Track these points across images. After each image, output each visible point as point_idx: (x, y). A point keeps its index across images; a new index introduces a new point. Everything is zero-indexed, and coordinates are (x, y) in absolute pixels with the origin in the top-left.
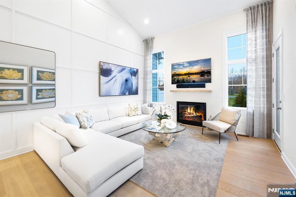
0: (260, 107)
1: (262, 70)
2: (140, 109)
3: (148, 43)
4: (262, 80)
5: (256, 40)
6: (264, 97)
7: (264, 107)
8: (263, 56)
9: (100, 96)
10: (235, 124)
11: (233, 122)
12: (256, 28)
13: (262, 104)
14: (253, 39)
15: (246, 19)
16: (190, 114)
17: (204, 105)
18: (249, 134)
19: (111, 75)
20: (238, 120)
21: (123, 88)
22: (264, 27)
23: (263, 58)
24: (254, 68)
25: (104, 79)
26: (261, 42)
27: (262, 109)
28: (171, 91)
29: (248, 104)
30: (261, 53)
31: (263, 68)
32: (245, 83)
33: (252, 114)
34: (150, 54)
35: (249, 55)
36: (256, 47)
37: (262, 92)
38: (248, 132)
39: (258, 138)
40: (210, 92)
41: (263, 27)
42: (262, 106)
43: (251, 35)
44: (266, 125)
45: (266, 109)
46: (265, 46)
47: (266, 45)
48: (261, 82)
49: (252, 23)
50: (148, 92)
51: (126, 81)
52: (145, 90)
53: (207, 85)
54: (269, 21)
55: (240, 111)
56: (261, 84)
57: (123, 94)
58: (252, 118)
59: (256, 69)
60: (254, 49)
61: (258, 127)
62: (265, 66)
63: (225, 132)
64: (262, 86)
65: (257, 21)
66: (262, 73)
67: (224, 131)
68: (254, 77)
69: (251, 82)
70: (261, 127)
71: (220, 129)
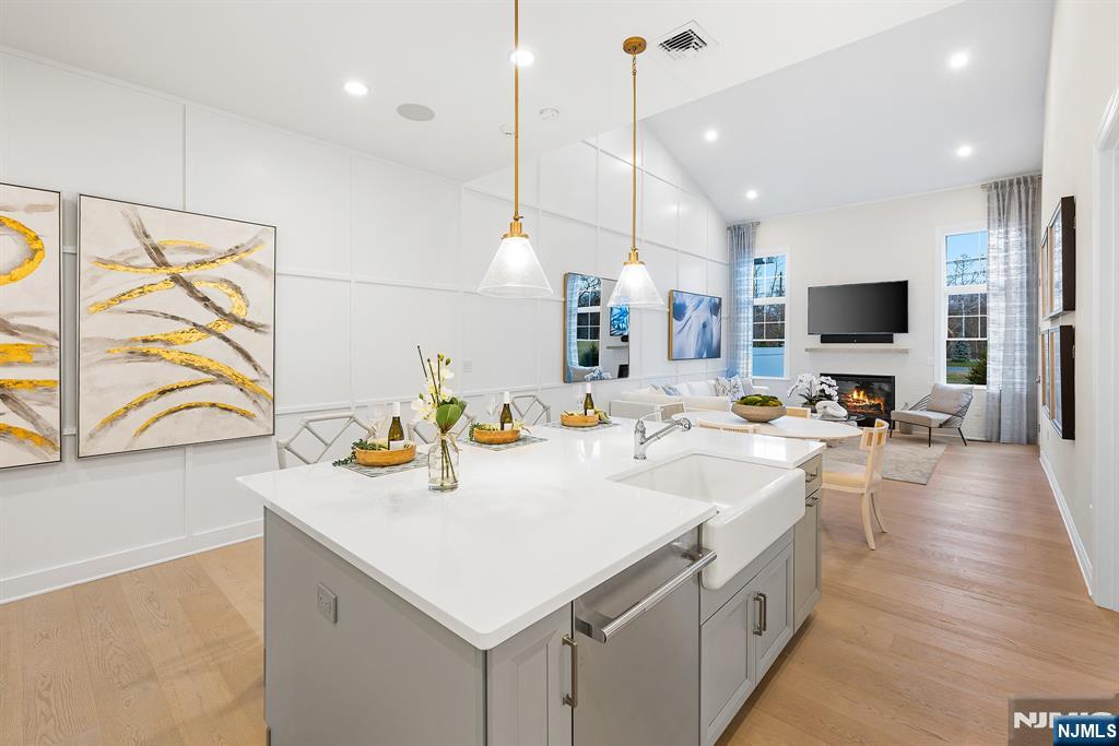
0: (1014, 384)
1: (1019, 309)
2: (741, 389)
3: (739, 235)
4: (1018, 329)
5: (1006, 251)
6: (1022, 364)
7: (1022, 383)
8: (1021, 283)
9: (670, 357)
10: (961, 413)
11: (955, 411)
12: (1007, 226)
13: (1017, 376)
14: (1002, 247)
15: (986, 204)
16: (858, 401)
17: (890, 380)
18: (992, 436)
19: (684, 315)
20: (967, 406)
21: (700, 341)
22: (1024, 226)
23: (1022, 287)
24: (1003, 304)
25: (677, 324)
26: (1017, 256)
27: (1018, 386)
28: (807, 350)
29: (990, 378)
30: (1018, 277)
31: (1021, 306)
32: (984, 334)
33: (997, 397)
34: (749, 261)
35: (993, 278)
36: (1006, 264)
37: (1018, 354)
38: (989, 434)
39: (1011, 443)
40: (905, 352)
41: (1021, 225)
42: (1018, 380)
43: (996, 239)
44: (1025, 418)
45: (1025, 387)
46: (1025, 265)
47: (1028, 262)
48: (1018, 333)
49: (999, 214)
50: (743, 353)
51: (704, 326)
52: (734, 347)
53: (897, 336)
54: (1033, 216)
55: (971, 390)
56: (1017, 338)
57: (700, 357)
58: (997, 404)
59: (1007, 307)
60: (1002, 267)
61: (1008, 422)
62: (1025, 303)
63: (941, 426)
64: (1017, 342)
65: (1008, 213)
66: (1018, 315)
67: (938, 425)
68: (1003, 322)
69: (995, 333)
70: (1017, 422)
71: (930, 420)
